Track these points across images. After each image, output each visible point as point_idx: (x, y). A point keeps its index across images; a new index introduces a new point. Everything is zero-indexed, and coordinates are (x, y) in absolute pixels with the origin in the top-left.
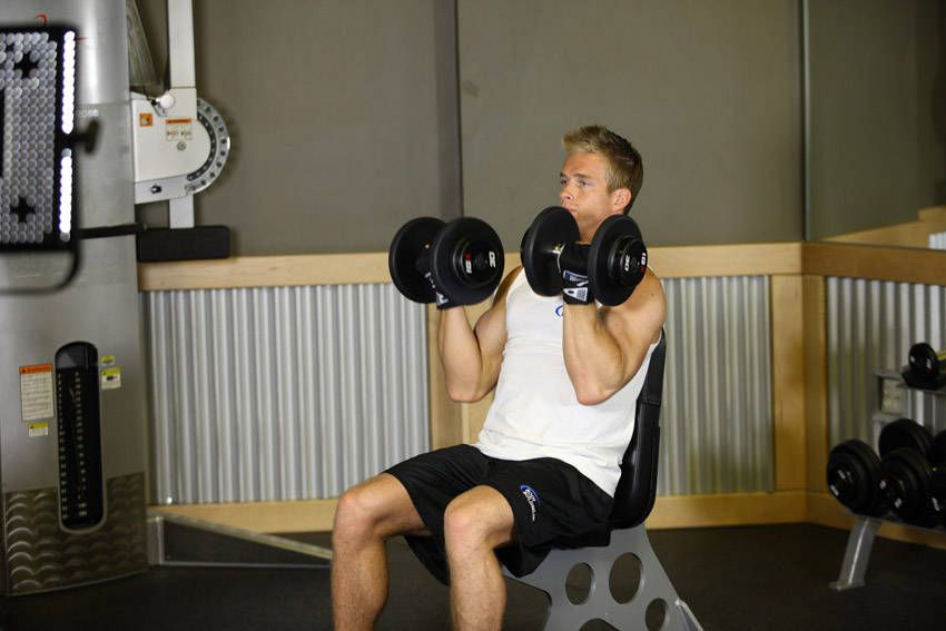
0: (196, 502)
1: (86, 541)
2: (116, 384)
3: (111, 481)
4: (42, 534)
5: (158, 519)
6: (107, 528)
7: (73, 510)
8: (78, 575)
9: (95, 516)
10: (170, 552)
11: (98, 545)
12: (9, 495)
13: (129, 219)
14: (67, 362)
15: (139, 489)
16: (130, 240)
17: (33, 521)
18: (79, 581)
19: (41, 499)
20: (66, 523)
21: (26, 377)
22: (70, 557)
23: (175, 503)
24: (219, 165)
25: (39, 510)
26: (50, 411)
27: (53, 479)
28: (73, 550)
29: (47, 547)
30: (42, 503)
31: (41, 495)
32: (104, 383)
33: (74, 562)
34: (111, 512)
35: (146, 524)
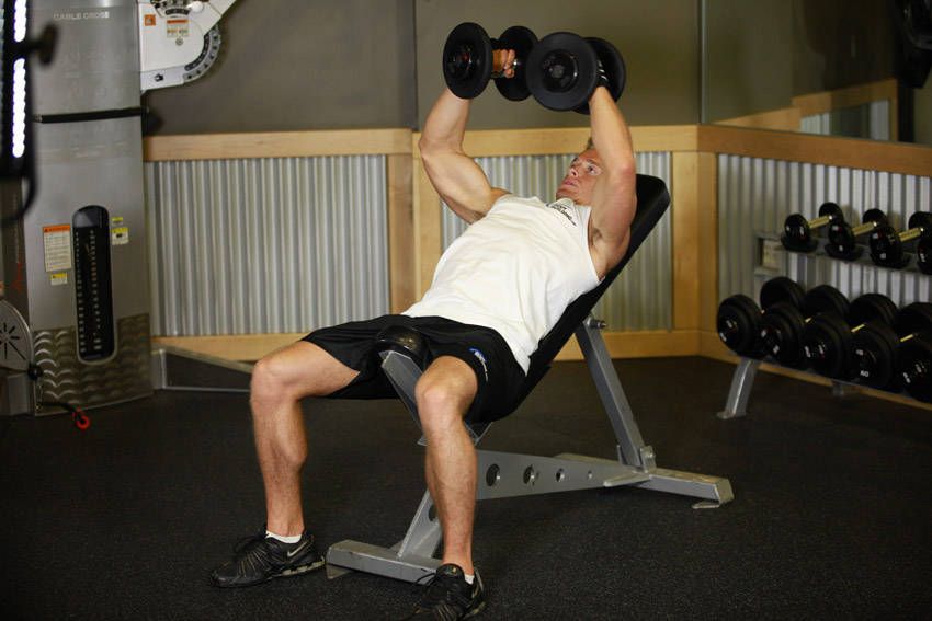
0: (197, 334)
1: (100, 371)
2: (124, 240)
3: (120, 321)
4: (63, 366)
5: (161, 351)
6: (117, 359)
7: (89, 344)
8: (95, 398)
9: (107, 349)
10: (171, 378)
11: (110, 374)
12: (35, 334)
13: (136, 103)
14: (82, 221)
15: (141, 328)
16: (137, 120)
17: (56, 354)
18: (93, 403)
19: (62, 336)
20: (82, 355)
21: (48, 235)
22: (87, 383)
23: (181, 335)
25: (60, 346)
26: (69, 264)
27: (71, 320)
28: (89, 378)
29: (66, 376)
30: (62, 341)
31: (62, 333)
32: (114, 240)
33: (90, 388)
34: (121, 346)
35: (150, 356)
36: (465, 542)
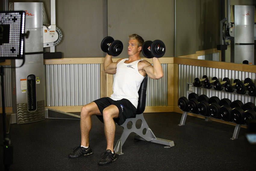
0: (55, 106)
1: (33, 113)
2: (39, 83)
3: (38, 102)
4: (24, 112)
5: (47, 109)
6: (37, 111)
7: (30, 107)
8: (31, 120)
9: (35, 109)
10: (49, 116)
11: (35, 114)
12: (18, 104)
13: (42, 50)
14: (30, 78)
15: (43, 104)
16: (42, 55)
17: (23, 109)
18: (31, 121)
19: (24, 105)
20: (29, 110)
21: (21, 81)
22: (30, 116)
23: (51, 106)
24: (60, 40)
25: (24, 107)
26: (26, 88)
27: (27, 101)
28: (30, 115)
29: (25, 115)
30: (24, 106)
31: (24, 104)
32: (37, 83)
33: (30, 118)
34: (38, 108)
35: (45, 110)
36: (112, 145)
